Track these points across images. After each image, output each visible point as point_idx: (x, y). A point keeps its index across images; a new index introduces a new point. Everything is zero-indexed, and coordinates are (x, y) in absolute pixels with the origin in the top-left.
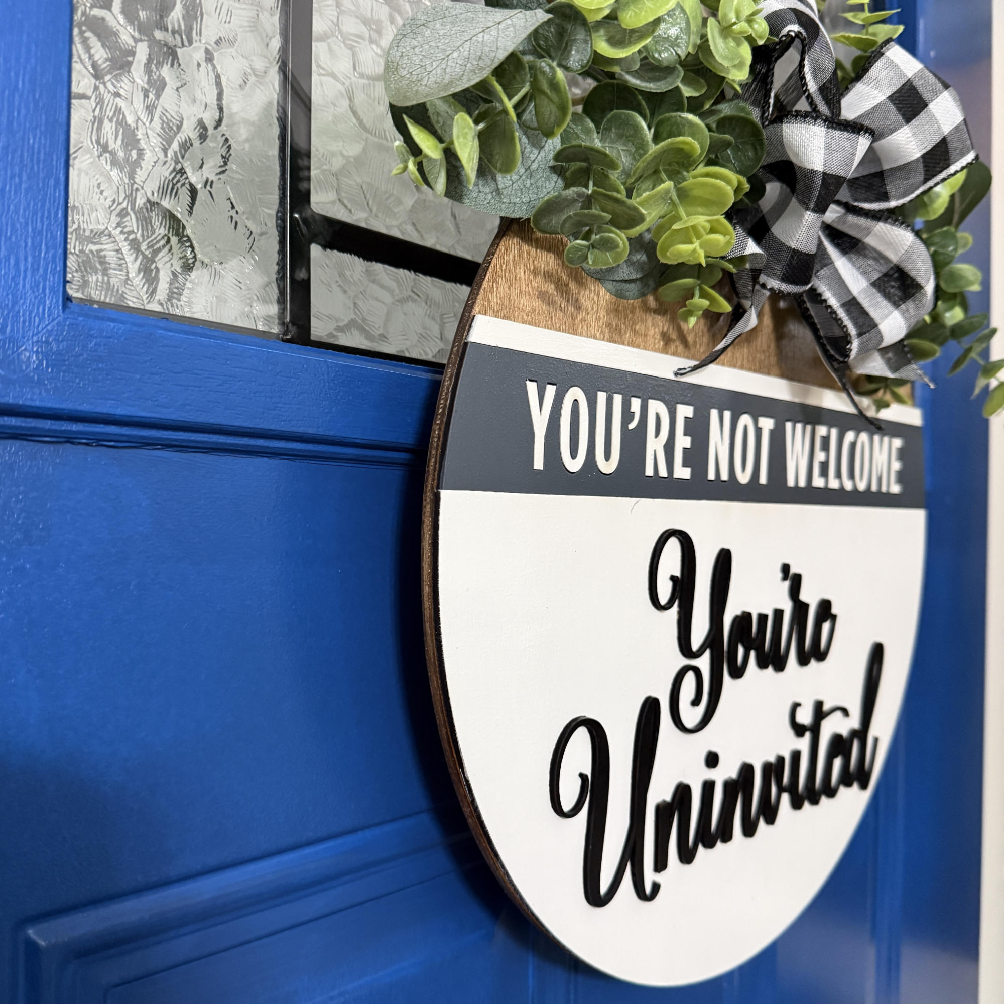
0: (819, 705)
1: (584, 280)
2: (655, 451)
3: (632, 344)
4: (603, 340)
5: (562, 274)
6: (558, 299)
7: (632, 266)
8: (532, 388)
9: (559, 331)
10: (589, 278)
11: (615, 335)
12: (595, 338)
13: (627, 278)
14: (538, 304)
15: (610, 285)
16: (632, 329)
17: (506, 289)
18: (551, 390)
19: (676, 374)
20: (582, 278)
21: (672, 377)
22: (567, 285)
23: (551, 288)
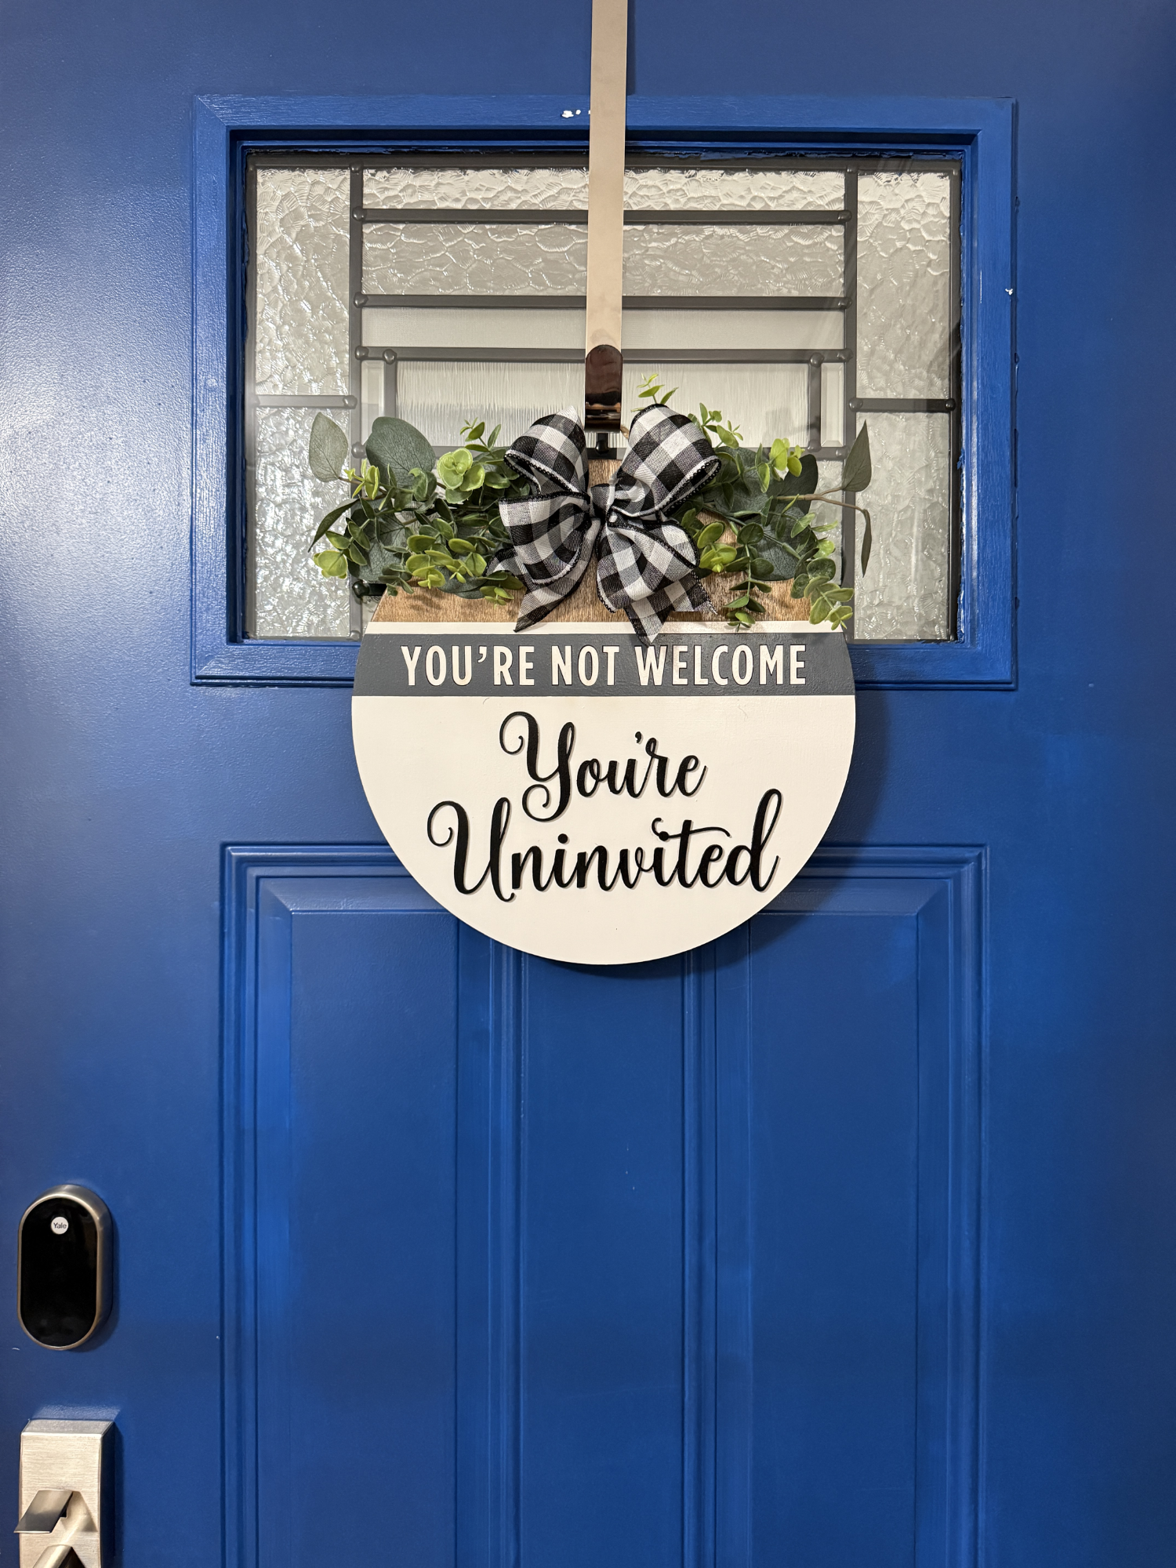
0: (687, 824)
2: (501, 672)
3: (484, 620)
4: (460, 621)
6: (425, 607)
8: (405, 650)
9: (427, 621)
11: (466, 618)
13: (471, 589)
14: (412, 611)
15: (462, 594)
18: (418, 650)
19: (516, 631)
20: (444, 595)
21: (514, 633)
22: (430, 600)
23: (420, 603)
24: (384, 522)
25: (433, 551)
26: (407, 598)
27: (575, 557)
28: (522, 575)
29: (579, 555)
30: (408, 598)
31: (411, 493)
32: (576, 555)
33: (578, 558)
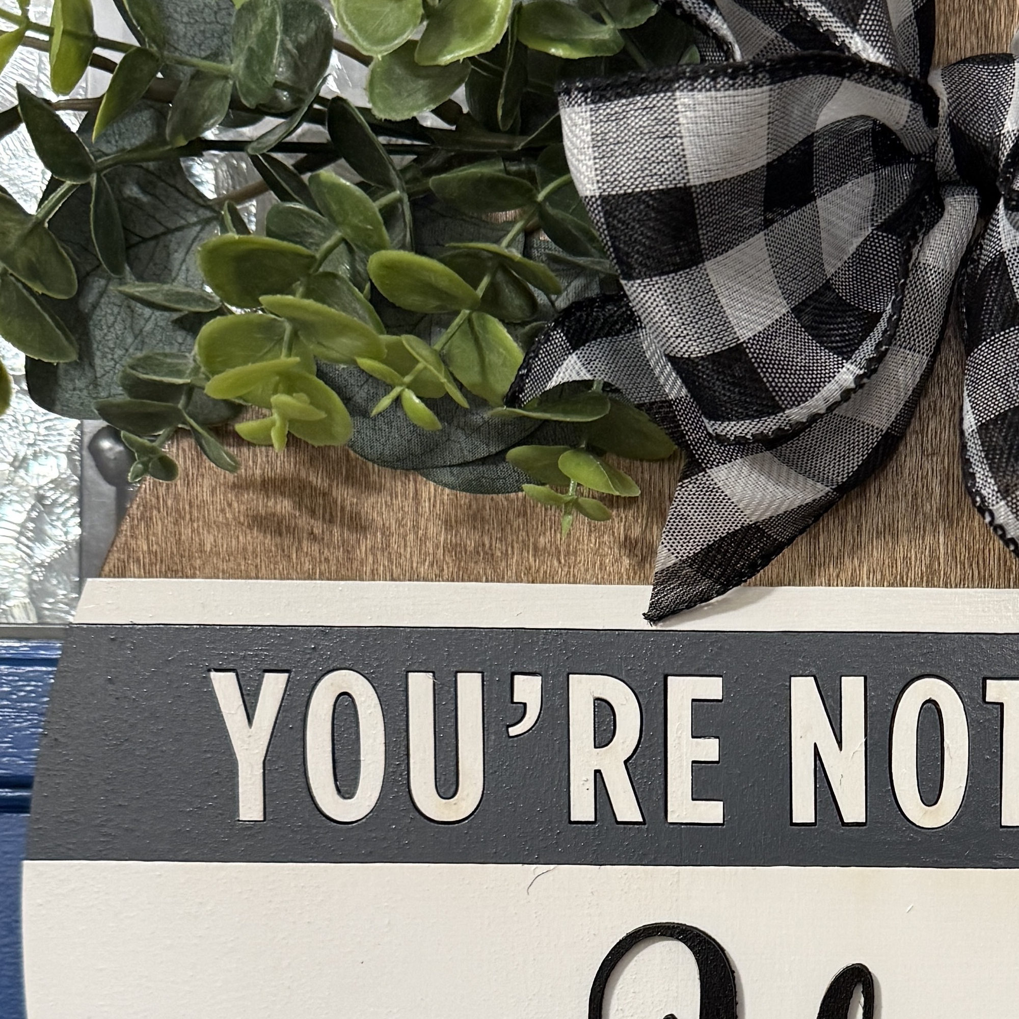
1: (374, 478)
2: (598, 773)
5: (312, 478)
6: (304, 521)
7: (475, 435)
9: (311, 577)
10: (387, 472)
12: (415, 577)
13: (470, 458)
14: (255, 539)
15: (446, 475)
16: (525, 545)
17: (170, 527)
19: (651, 618)
20: (367, 476)
22: (326, 494)
23: (284, 506)
24: (145, 199)
25: (310, 303)
26: (234, 486)
27: (877, 334)
28: (669, 403)
29: (894, 325)
30: (239, 487)
31: (226, 77)
32: (882, 325)
33: (889, 338)
